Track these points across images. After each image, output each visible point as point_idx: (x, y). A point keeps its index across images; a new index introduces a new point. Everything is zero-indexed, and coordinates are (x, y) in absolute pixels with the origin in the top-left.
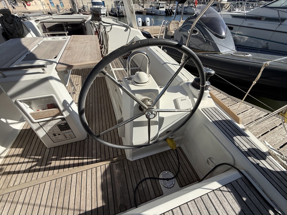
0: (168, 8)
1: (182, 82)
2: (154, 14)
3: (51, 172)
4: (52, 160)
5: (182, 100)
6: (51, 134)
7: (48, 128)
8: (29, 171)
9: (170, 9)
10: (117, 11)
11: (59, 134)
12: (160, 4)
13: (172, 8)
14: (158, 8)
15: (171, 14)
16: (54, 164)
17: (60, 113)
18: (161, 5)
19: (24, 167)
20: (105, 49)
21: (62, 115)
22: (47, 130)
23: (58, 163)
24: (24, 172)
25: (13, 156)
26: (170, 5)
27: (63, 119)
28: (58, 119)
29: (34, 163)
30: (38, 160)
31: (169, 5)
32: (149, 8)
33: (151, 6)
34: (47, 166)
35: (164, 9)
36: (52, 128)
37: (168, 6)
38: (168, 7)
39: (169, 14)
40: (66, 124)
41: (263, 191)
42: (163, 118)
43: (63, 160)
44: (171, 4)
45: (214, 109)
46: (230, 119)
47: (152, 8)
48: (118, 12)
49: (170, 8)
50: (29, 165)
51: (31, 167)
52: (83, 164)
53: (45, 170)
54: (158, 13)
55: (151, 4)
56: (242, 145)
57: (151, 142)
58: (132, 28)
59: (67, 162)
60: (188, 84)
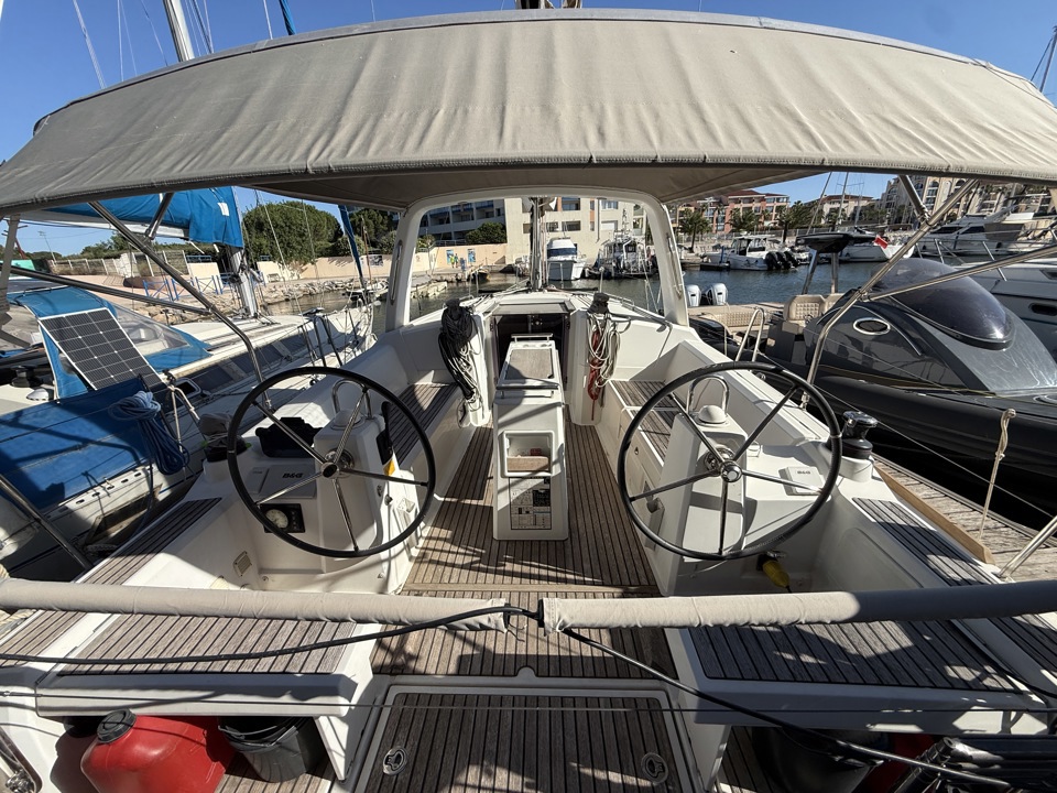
0: (776, 249)
1: (803, 439)
2: (728, 269)
3: (507, 579)
4: (506, 560)
5: (799, 472)
6: (516, 508)
7: (517, 492)
8: (469, 567)
9: (786, 253)
10: (614, 264)
11: (528, 512)
12: (749, 241)
13: (792, 248)
14: (743, 253)
15: (787, 267)
16: (509, 567)
17: (548, 468)
18: (752, 244)
19: (460, 560)
20: (608, 365)
21: (550, 471)
22: (514, 497)
23: (517, 568)
24: (462, 567)
25: (438, 539)
26: (787, 241)
27: (547, 480)
28: (540, 477)
29: (475, 559)
30: (481, 555)
31: (781, 240)
32: (711, 252)
33: (715, 248)
34: (499, 568)
35: (763, 254)
36: (523, 494)
37: (778, 242)
38: (776, 245)
39: (778, 267)
40: (548, 492)
41: (985, 645)
42: (755, 502)
43: (527, 565)
44: (791, 235)
45: (889, 505)
46: (932, 528)
47: (719, 252)
48: (617, 269)
49: (787, 249)
50: (468, 560)
51: (472, 563)
52: (566, 581)
53: (496, 572)
54: (742, 265)
55: (717, 243)
56: (947, 569)
57: (724, 553)
58: (674, 326)
59: (535, 571)
60: (816, 444)
